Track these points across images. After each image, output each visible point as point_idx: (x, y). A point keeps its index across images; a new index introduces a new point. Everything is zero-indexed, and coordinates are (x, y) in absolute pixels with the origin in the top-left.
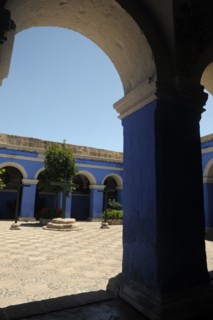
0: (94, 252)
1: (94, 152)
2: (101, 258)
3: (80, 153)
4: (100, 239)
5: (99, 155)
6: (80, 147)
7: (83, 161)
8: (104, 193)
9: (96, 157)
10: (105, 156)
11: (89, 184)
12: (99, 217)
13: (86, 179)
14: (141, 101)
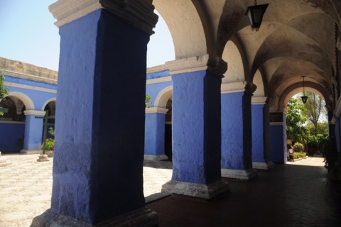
0: (23, 190)
1: (32, 69)
2: (31, 196)
3: (13, 69)
4: (34, 174)
5: (40, 74)
6: (13, 62)
7: (17, 79)
8: (44, 120)
9: (36, 77)
10: (49, 76)
11: (24, 108)
12: (36, 149)
13: (20, 102)
14: (84, 7)
